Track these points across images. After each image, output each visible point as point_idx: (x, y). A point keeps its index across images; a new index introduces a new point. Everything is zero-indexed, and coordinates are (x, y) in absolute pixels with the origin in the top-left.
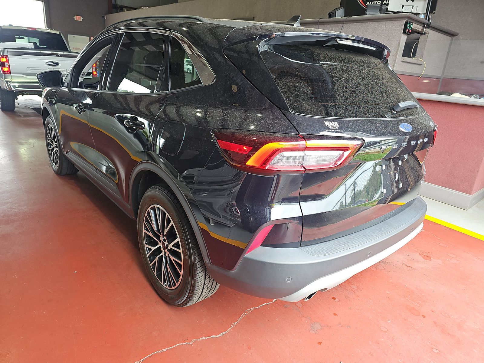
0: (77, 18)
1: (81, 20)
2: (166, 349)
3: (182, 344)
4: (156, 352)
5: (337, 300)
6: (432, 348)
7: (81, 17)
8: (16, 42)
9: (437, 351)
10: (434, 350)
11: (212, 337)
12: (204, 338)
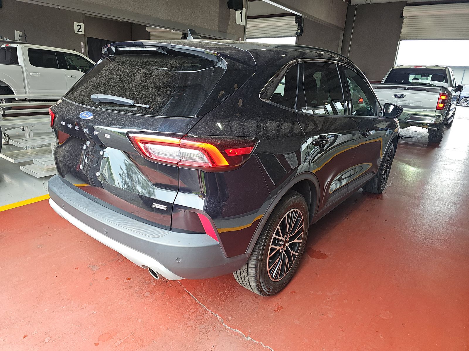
6: (51, 338)
8: (431, 80)
9: (46, 340)
10: (48, 339)
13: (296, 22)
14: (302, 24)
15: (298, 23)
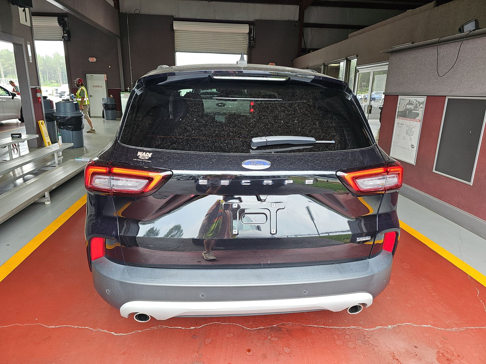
0: (91, 59)
1: (95, 61)
2: (77, 327)
3: (89, 328)
4: (69, 326)
5: (251, 353)
7: (95, 58)
11: (111, 333)
12: (106, 331)
13: (60, 24)
14: (67, 27)
15: (61, 26)
